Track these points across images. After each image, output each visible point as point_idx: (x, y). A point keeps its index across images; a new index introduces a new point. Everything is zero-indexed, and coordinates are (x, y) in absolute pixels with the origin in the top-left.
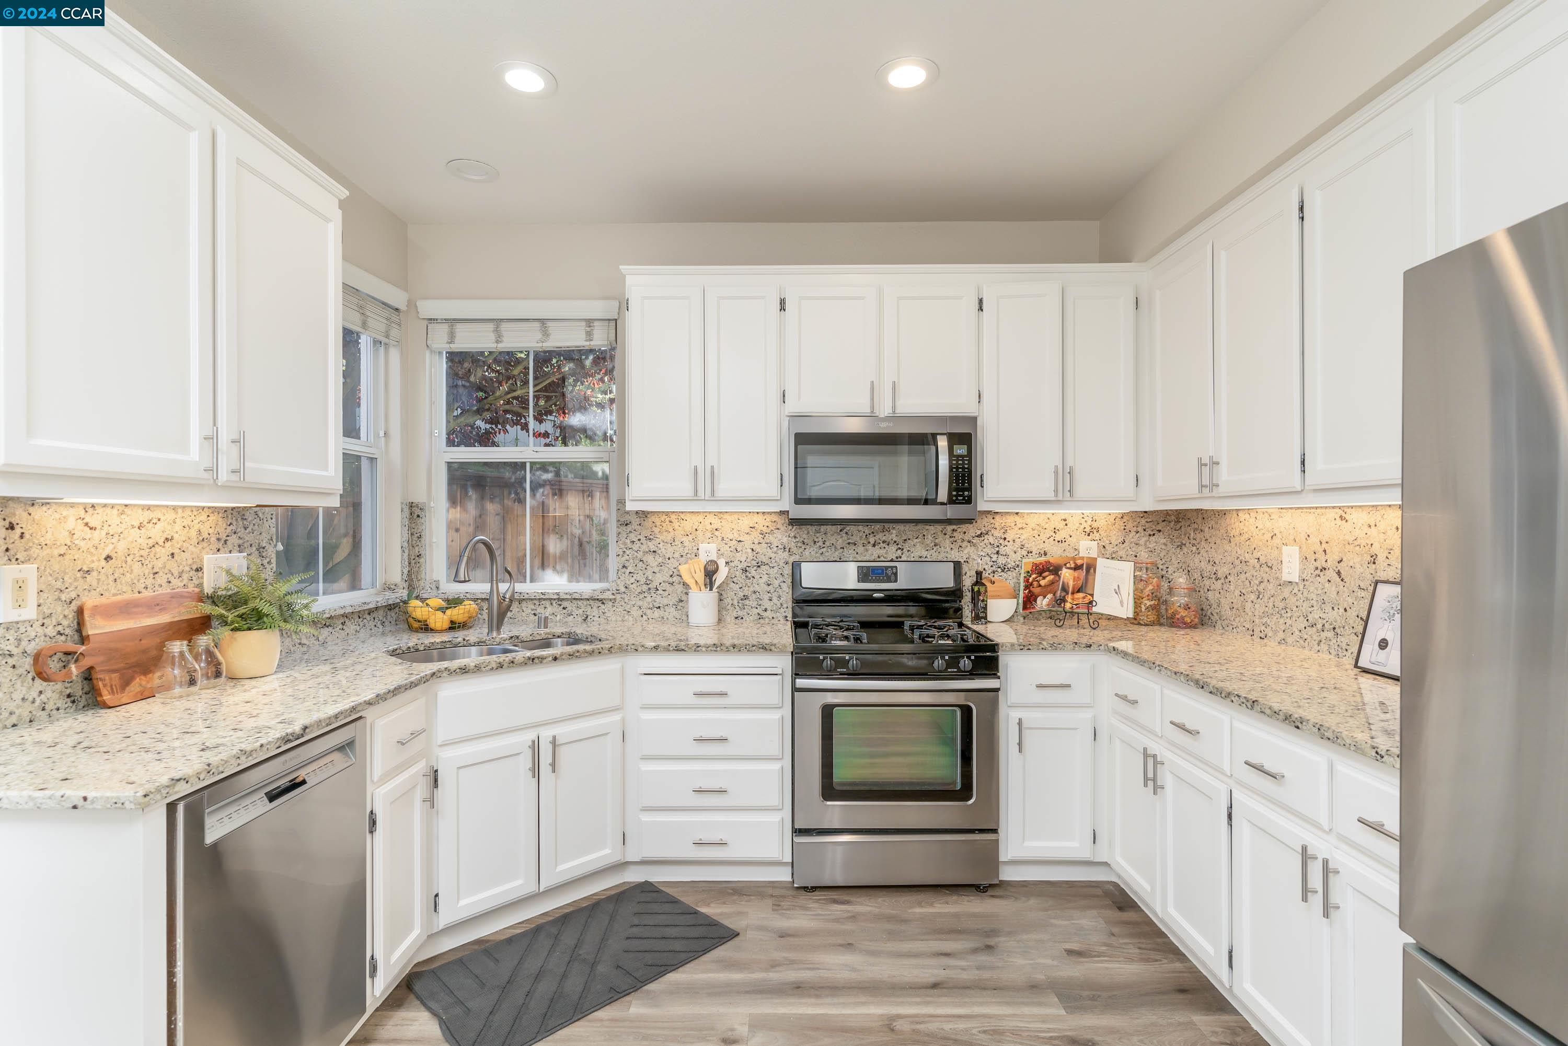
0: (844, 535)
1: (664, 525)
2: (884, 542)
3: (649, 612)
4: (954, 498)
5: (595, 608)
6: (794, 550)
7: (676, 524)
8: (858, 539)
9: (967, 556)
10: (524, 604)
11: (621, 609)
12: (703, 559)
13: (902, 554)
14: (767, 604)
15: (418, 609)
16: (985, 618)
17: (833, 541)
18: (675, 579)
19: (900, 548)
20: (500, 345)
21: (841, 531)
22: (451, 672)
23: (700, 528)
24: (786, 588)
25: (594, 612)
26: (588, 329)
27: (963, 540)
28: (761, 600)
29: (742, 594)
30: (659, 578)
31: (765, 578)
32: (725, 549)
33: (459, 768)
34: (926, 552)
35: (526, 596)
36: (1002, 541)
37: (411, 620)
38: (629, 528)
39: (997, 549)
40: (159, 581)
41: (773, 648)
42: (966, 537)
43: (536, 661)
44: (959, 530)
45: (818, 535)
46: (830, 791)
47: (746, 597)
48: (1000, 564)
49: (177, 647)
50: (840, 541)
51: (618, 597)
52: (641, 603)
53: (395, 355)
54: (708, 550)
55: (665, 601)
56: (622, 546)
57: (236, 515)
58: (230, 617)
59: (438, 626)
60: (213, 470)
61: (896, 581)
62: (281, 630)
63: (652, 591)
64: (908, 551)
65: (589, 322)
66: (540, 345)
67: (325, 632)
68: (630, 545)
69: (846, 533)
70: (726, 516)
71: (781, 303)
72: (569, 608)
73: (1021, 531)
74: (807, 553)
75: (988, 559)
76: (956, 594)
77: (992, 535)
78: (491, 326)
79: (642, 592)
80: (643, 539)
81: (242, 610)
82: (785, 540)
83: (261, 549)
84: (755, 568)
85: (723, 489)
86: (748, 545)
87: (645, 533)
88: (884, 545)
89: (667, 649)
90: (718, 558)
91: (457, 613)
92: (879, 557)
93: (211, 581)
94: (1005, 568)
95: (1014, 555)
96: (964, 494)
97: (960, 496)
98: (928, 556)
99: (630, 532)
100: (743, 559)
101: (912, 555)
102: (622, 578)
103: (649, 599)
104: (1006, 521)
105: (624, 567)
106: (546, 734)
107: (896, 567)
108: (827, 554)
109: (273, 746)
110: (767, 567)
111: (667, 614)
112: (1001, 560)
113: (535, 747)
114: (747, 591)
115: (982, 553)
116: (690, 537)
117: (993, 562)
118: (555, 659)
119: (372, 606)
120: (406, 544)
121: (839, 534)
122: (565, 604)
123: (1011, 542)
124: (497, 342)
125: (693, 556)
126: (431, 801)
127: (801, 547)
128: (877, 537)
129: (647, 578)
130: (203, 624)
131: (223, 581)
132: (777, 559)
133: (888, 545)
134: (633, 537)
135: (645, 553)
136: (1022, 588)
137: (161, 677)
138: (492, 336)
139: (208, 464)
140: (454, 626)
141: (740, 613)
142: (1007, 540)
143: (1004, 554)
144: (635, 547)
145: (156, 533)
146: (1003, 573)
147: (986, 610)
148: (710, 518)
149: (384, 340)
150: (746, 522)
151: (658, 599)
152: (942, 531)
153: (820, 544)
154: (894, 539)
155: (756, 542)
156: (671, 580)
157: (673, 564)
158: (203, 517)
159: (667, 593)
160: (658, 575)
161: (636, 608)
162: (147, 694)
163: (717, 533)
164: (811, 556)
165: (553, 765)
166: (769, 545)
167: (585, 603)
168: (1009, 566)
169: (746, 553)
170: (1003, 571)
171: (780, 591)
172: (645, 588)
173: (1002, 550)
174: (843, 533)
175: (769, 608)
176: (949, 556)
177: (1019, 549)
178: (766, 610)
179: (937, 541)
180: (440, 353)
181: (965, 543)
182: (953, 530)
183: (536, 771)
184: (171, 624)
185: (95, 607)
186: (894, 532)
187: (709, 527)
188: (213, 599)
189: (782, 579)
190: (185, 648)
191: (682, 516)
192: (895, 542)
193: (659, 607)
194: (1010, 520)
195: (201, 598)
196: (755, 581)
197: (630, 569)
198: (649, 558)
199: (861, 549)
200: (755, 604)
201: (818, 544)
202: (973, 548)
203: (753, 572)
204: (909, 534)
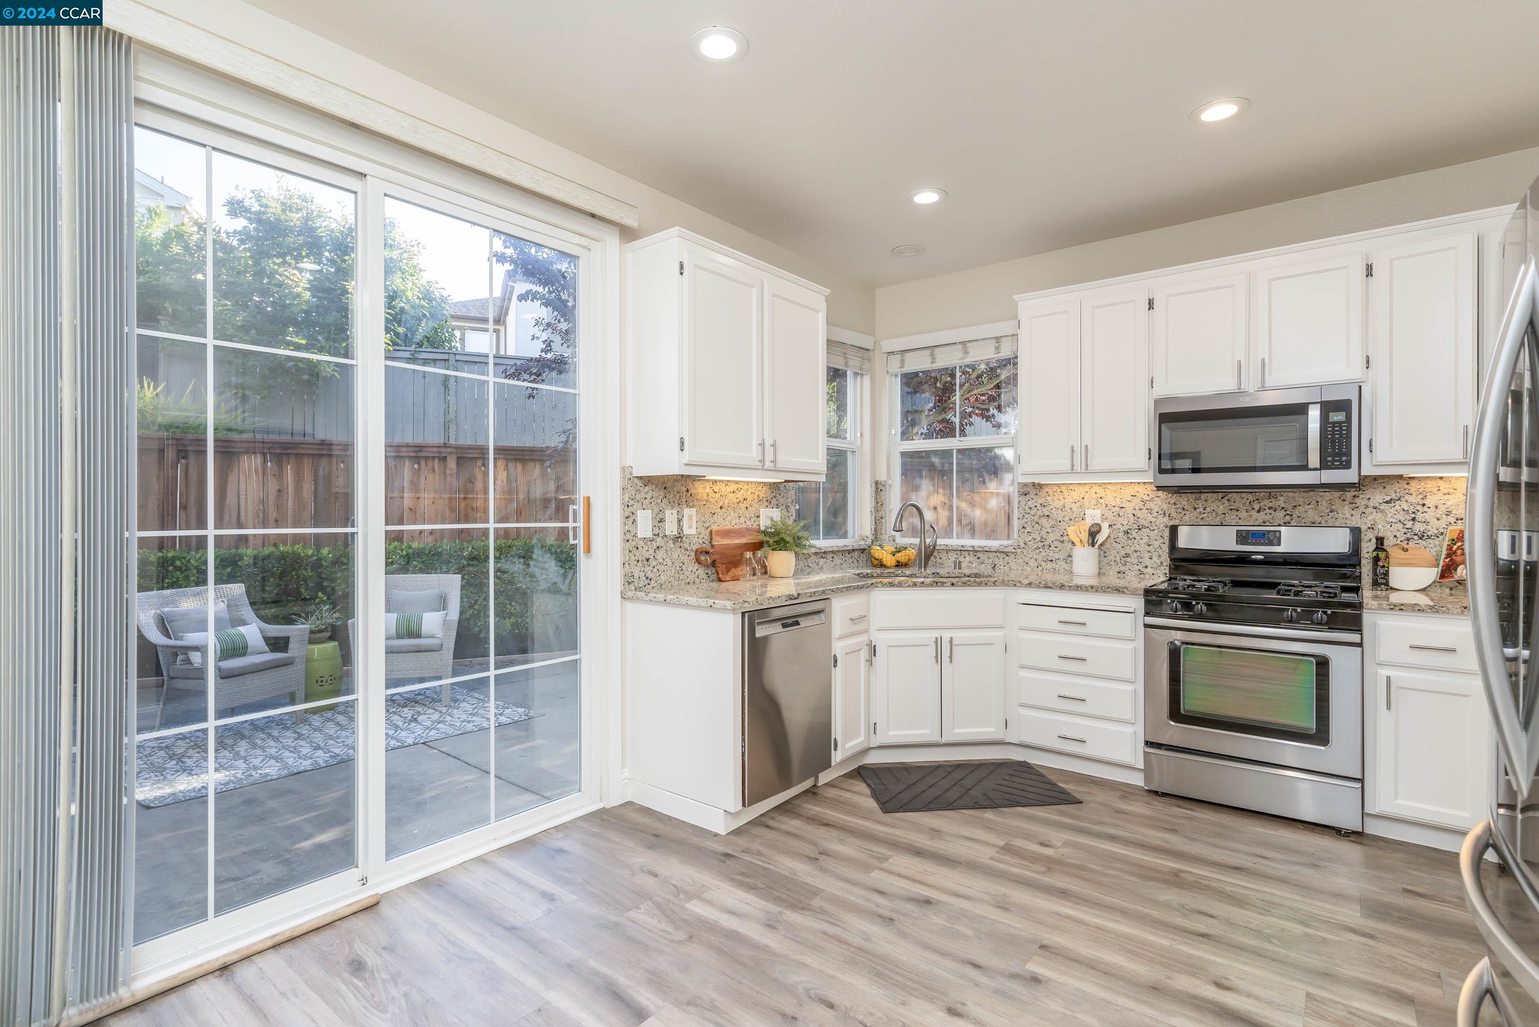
0: (1226, 502)
1: (1056, 494)
2: (1270, 508)
3: (1043, 564)
4: (1329, 464)
5: (1001, 559)
6: (1174, 515)
7: (1066, 494)
8: (1241, 505)
9: (1373, 522)
10: (950, 554)
11: (1021, 561)
12: (1089, 522)
13: (1291, 520)
14: (1148, 562)
15: (877, 552)
16: (1387, 584)
17: (1214, 507)
18: (1065, 538)
19: (1288, 514)
20: (934, 365)
21: (1222, 498)
22: (884, 585)
23: (1086, 497)
24: (1166, 548)
25: (1000, 562)
26: (997, 345)
27: (1367, 507)
28: (1141, 558)
29: (1124, 553)
30: (1051, 538)
31: (1146, 539)
32: (1109, 514)
33: (889, 646)
34: (1320, 518)
35: (951, 548)
36: (1419, 507)
37: (873, 559)
38: (1028, 497)
39: (1413, 516)
40: (741, 521)
41: (1125, 590)
42: (1371, 503)
43: (939, 584)
44: (1361, 496)
45: (1198, 502)
46: (1176, 714)
47: (1127, 555)
48: (1417, 532)
49: (748, 555)
50: (1222, 507)
51: (1019, 551)
52: (1036, 556)
53: (867, 379)
54: (1093, 515)
55: (1057, 556)
56: (1022, 511)
57: (774, 487)
58: (771, 541)
59: (889, 564)
60: (762, 461)
61: (1279, 544)
62: (796, 553)
63: (1046, 547)
64: (1298, 517)
65: (998, 339)
66: (961, 361)
67: (822, 561)
68: (1028, 511)
69: (1228, 500)
70: (1109, 487)
71: (1149, 304)
72: (982, 558)
73: (1446, 497)
74: (1187, 518)
75: (1400, 526)
76: (1352, 559)
77: (1406, 501)
78: (928, 352)
79: (1038, 548)
80: (1039, 506)
81: (776, 539)
82: (1165, 506)
83: (787, 507)
84: (1136, 530)
85: (1095, 464)
86: (1129, 510)
87: (1040, 501)
88: (1270, 511)
89: (1038, 586)
90: (1103, 521)
91: (901, 557)
92: (1264, 522)
93: (764, 523)
94: (1423, 536)
95: (1436, 522)
96: (1341, 459)
97: (1337, 461)
98: (1322, 522)
99: (1029, 500)
100: (1125, 523)
101: (1303, 521)
102: (1022, 536)
103: (1043, 553)
104: (1425, 486)
105: (1023, 527)
106: (946, 635)
107: (1280, 532)
108: (1208, 519)
109: (784, 599)
110: (1148, 530)
111: (1058, 566)
112: (1419, 527)
113: (938, 642)
114: (1129, 550)
115: (1392, 520)
116: (1078, 504)
117: (1407, 529)
118: (953, 584)
119: (849, 548)
120: (873, 509)
121: (1220, 501)
122: (979, 555)
123: (1433, 509)
124: (932, 363)
125: (1081, 519)
126: (870, 662)
127: (1181, 513)
128: (1262, 504)
129: (1042, 537)
130: (758, 546)
131: (769, 523)
132: (1157, 523)
133: (1275, 511)
134: (1030, 504)
135: (1040, 517)
136: (1443, 556)
137: (741, 570)
138: (929, 359)
139: (760, 459)
140: (899, 565)
141: (1122, 569)
142: (1427, 506)
143: (1423, 520)
144: (1033, 512)
145: (740, 495)
146: (1421, 541)
147: (1388, 576)
148: (1096, 489)
149: (860, 372)
150: (1129, 491)
151: (1051, 554)
152: (1340, 498)
153: (1201, 510)
154: (1282, 505)
155: (1137, 508)
156: (1061, 539)
157: (1063, 525)
158: (760, 488)
159: (1058, 549)
160: (1050, 534)
161: (1033, 560)
162: (736, 578)
163: (1101, 501)
164: (1191, 521)
165: (951, 657)
166: (1150, 511)
167: (994, 554)
168: (1429, 534)
169: (1128, 517)
170: (1421, 538)
171: (1160, 551)
172: (1040, 544)
173: (1419, 516)
174: (1225, 500)
175: (1149, 566)
176: (1348, 522)
177: (1444, 516)
178: (1146, 567)
179: (1333, 507)
180: (896, 376)
181: (1370, 510)
182: (1354, 496)
183: (938, 658)
184: (746, 544)
185: (716, 531)
186: (1282, 498)
187: (1094, 496)
188: (765, 533)
189: (1162, 541)
190: (751, 556)
191: (1071, 487)
192: (1283, 508)
193: (1052, 561)
194: (1430, 485)
195: (759, 531)
196: (1136, 541)
197: (1028, 529)
198: (1044, 521)
199: (1243, 514)
200: (1136, 561)
201: (1198, 510)
202: (1380, 515)
203: (1134, 534)
204: (1300, 501)
